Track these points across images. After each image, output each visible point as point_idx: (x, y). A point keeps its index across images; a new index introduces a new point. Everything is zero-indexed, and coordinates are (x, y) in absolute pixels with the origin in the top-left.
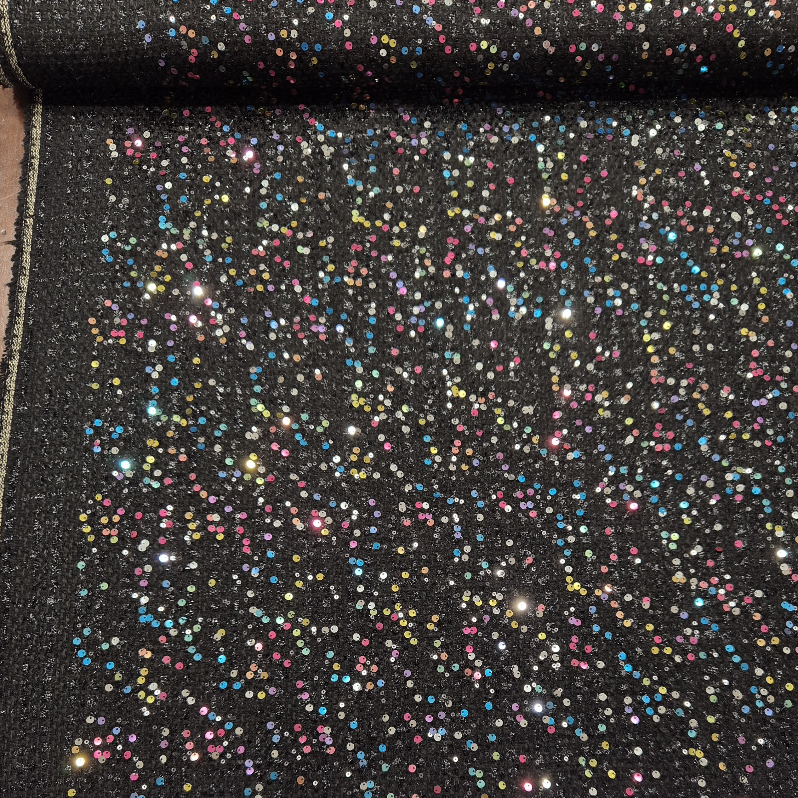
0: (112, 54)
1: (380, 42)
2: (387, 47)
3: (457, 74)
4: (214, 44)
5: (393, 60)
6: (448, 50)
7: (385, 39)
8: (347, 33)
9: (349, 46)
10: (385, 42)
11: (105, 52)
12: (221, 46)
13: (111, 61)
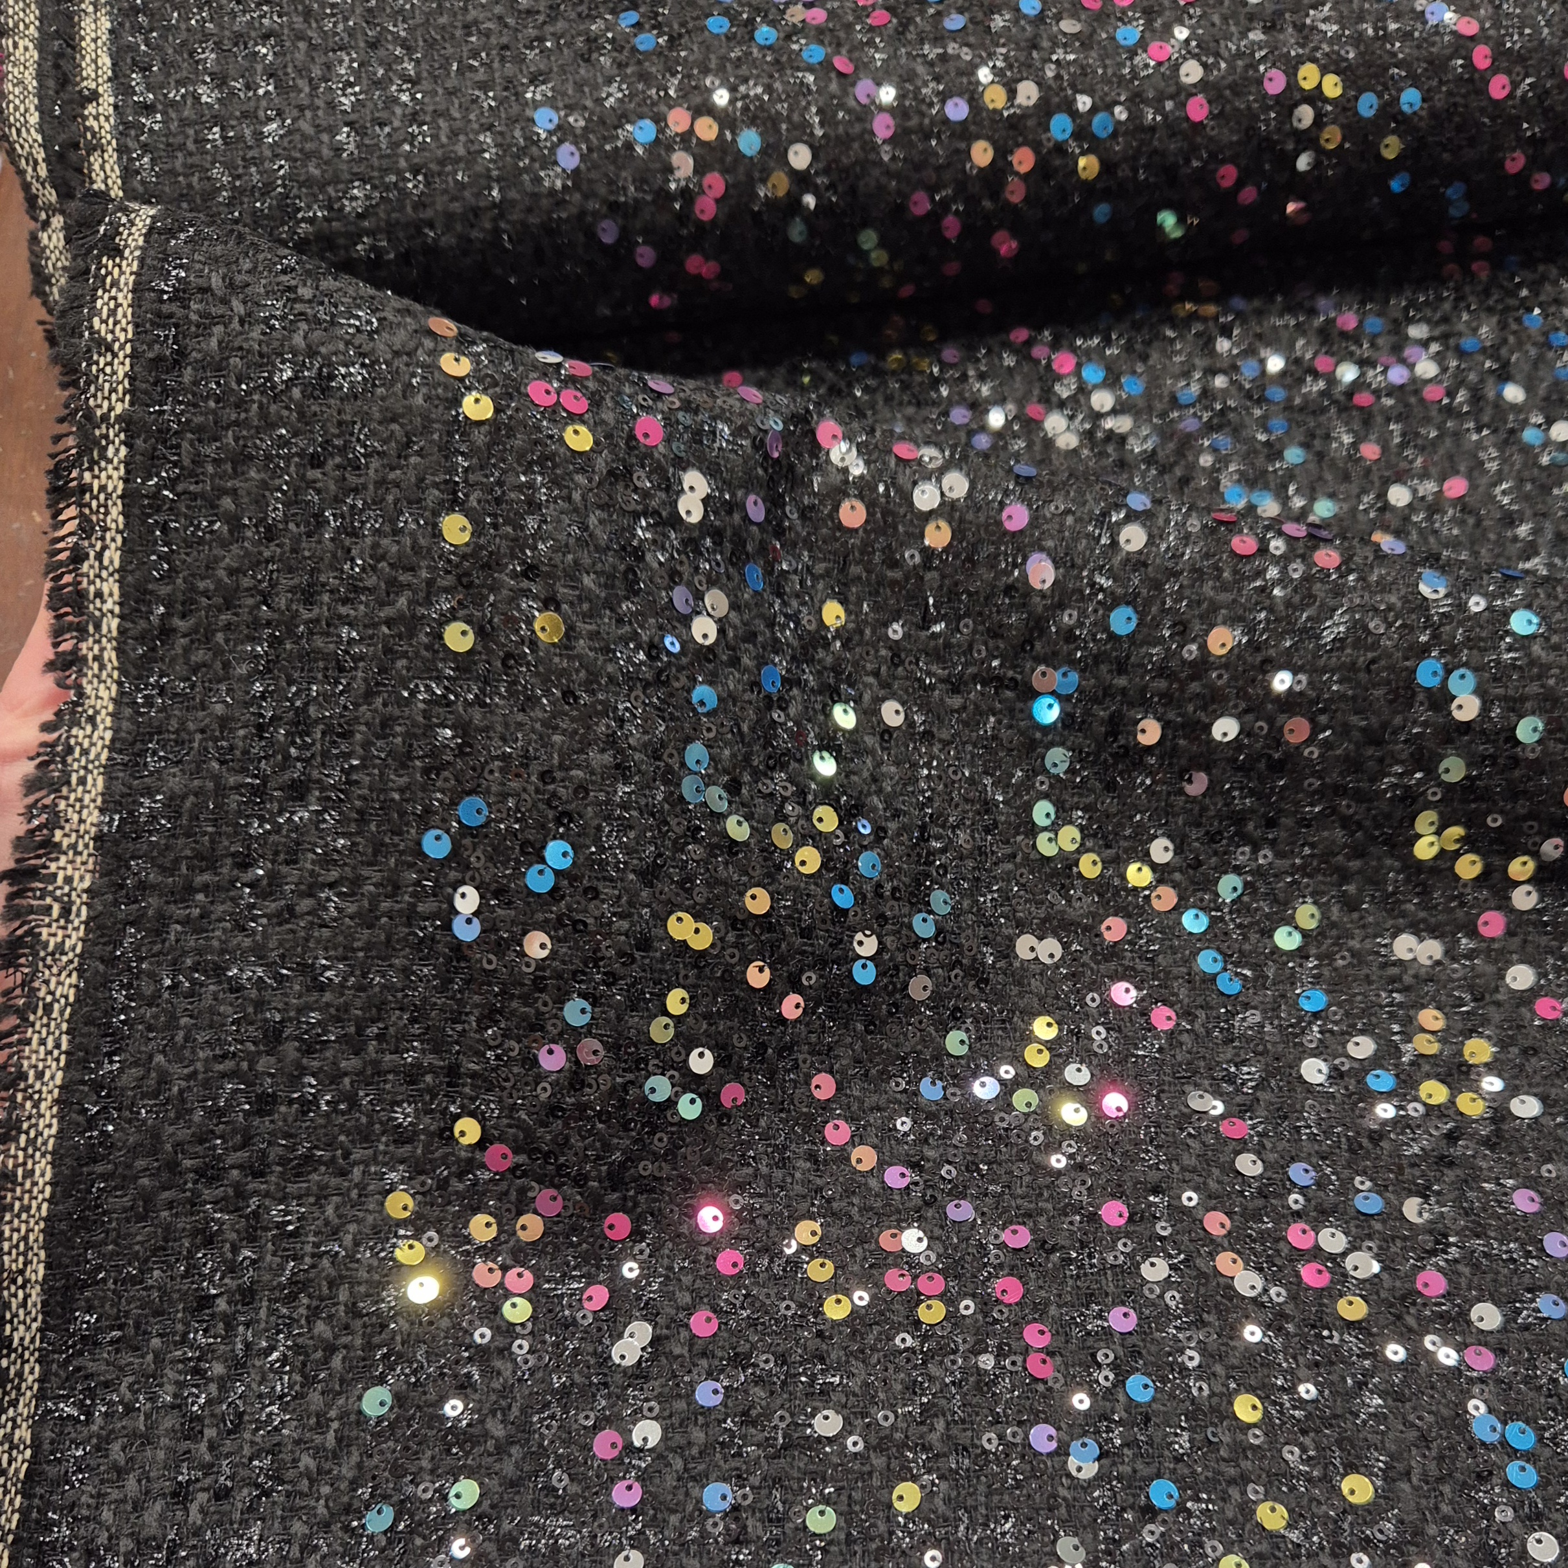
0: (450, 217)
1: (1292, 84)
2: (1315, 97)
3: (1515, 162)
4: (775, 151)
5: (1332, 137)
6: (1498, 87)
7: (1309, 76)
8: (1192, 72)
9: (1198, 109)
10: (1307, 85)
11: (428, 214)
12: (800, 157)
13: (448, 240)
